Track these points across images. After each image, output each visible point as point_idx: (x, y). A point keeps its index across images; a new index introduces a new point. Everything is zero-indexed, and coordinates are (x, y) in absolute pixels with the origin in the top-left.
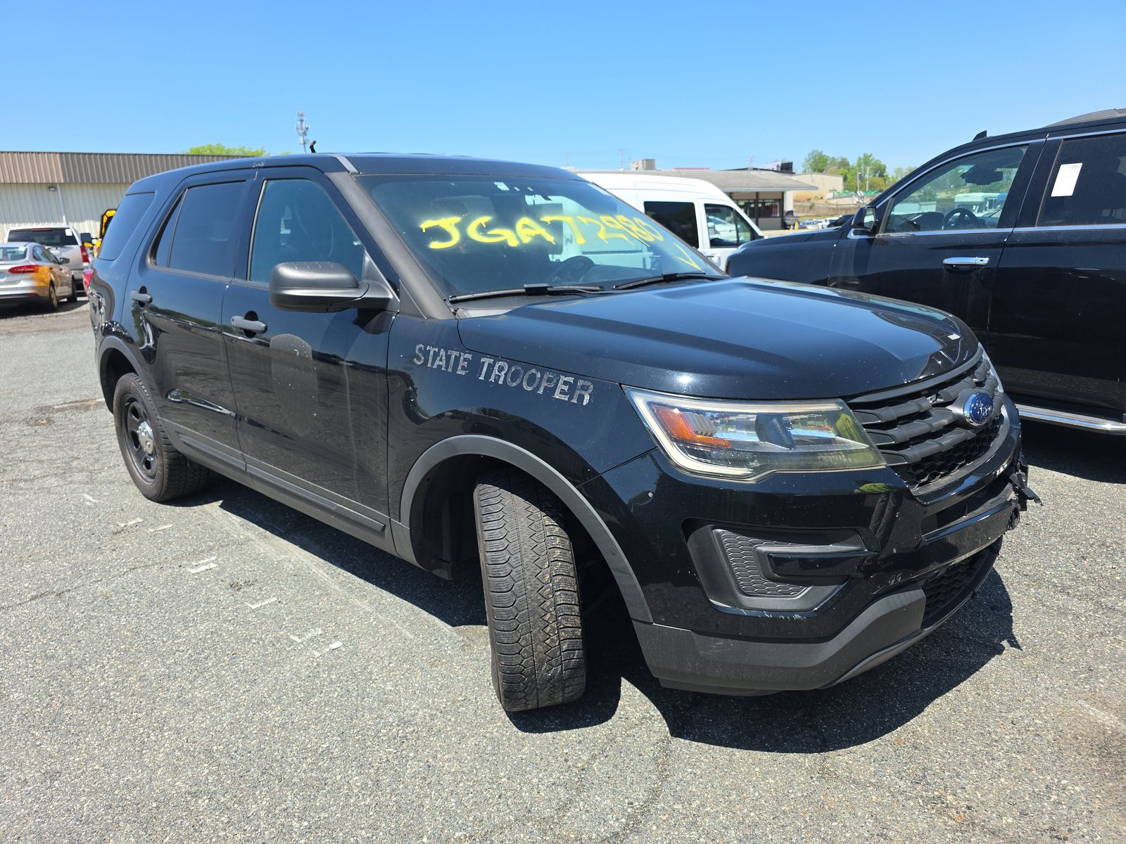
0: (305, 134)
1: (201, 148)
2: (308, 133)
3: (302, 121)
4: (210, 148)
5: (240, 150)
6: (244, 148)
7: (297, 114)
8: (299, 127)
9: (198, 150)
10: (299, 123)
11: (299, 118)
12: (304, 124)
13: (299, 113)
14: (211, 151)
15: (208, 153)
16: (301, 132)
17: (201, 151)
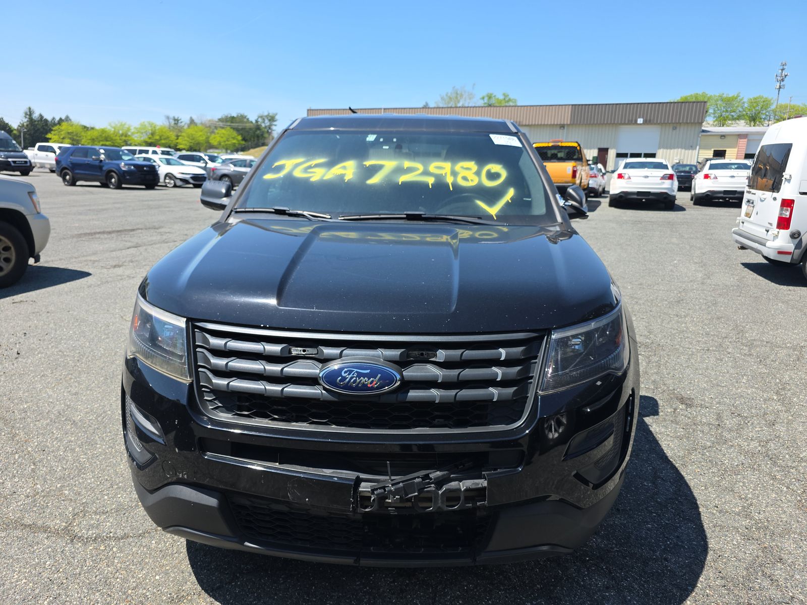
0: (783, 80)
1: (689, 96)
2: (786, 79)
3: (783, 70)
4: (696, 96)
5: (719, 96)
6: (723, 94)
7: (780, 64)
8: (779, 74)
9: (686, 98)
10: (780, 71)
11: (782, 68)
12: (783, 72)
13: (782, 63)
14: (696, 98)
15: (694, 100)
16: (779, 78)
17: (689, 98)
